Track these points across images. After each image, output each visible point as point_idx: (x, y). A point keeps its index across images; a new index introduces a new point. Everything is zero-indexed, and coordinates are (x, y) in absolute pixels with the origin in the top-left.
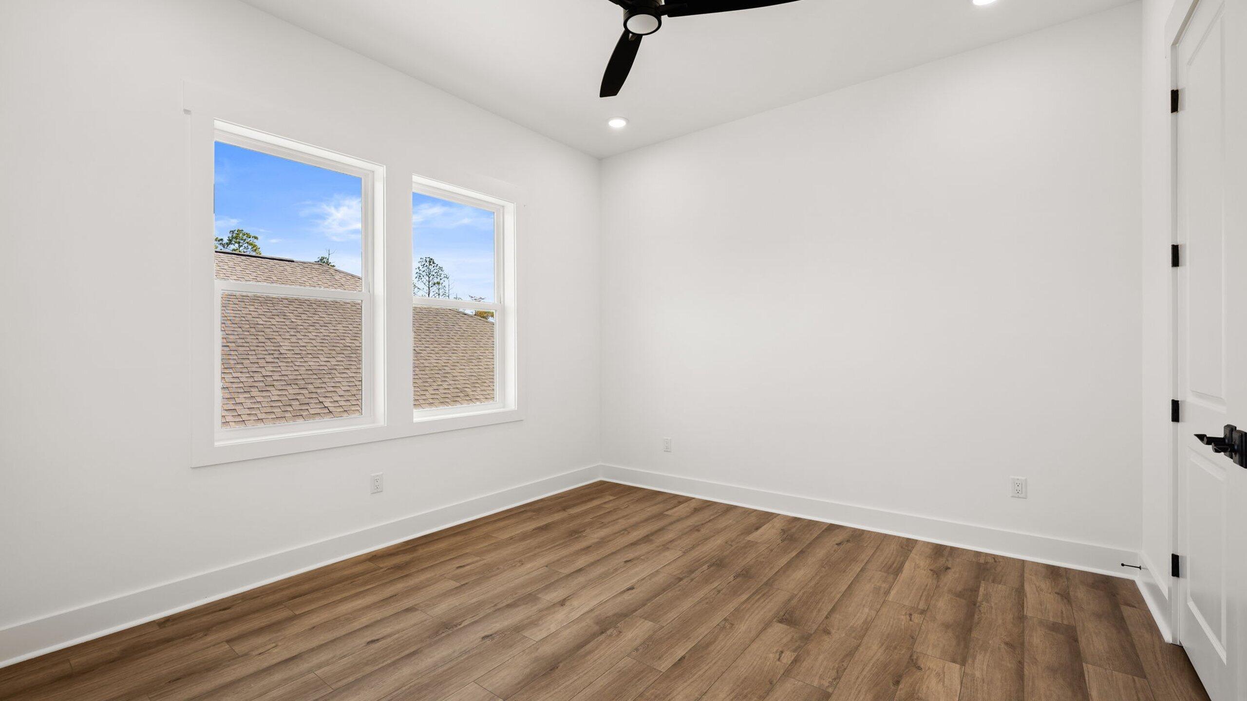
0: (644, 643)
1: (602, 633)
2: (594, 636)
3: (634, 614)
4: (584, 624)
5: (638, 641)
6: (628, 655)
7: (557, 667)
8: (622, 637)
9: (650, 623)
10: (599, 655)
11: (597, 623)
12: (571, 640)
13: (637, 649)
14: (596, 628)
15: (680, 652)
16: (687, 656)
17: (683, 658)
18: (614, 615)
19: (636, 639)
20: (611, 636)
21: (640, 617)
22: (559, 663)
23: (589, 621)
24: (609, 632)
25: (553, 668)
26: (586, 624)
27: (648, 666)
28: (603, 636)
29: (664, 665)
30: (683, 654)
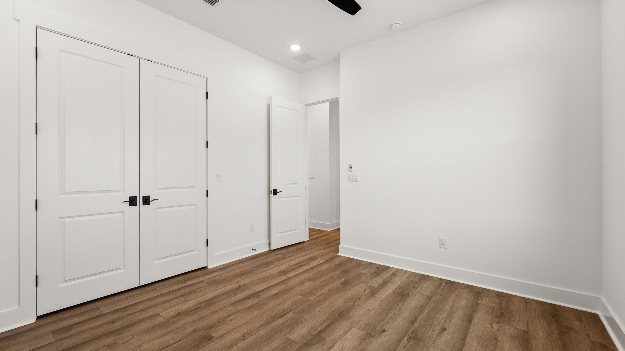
0: (297, 326)
1: (319, 332)
2: (324, 330)
3: (300, 345)
4: (332, 338)
5: (300, 326)
6: (306, 319)
7: (338, 315)
8: (309, 329)
9: (291, 338)
10: (320, 320)
11: (323, 339)
12: (336, 328)
13: (301, 322)
14: (324, 335)
15: (281, 321)
16: (278, 319)
17: (280, 318)
18: (313, 345)
19: (301, 327)
20: (315, 330)
21: (296, 343)
22: (338, 317)
23: (329, 340)
24: (316, 332)
25: (340, 314)
26: (330, 338)
27: (297, 315)
28: (320, 329)
29: (290, 315)
30: (279, 320)
